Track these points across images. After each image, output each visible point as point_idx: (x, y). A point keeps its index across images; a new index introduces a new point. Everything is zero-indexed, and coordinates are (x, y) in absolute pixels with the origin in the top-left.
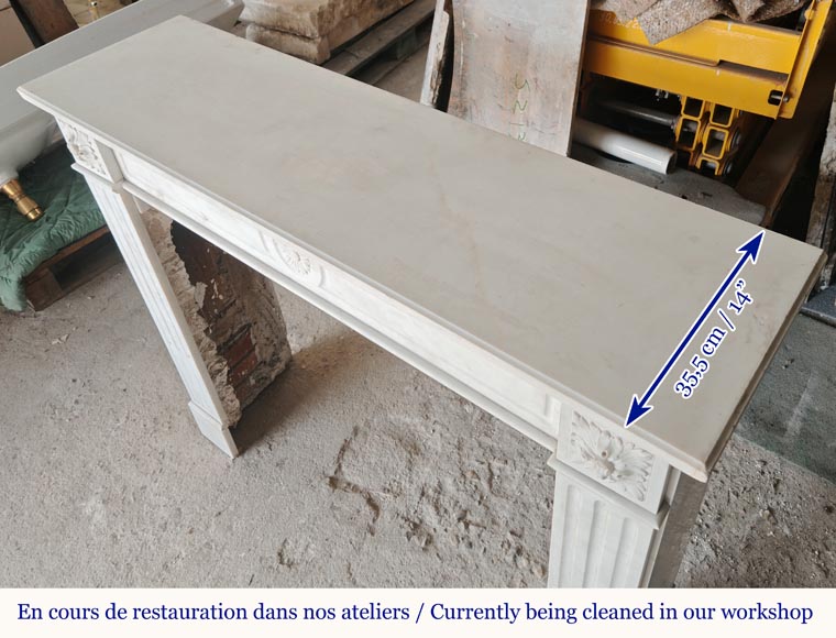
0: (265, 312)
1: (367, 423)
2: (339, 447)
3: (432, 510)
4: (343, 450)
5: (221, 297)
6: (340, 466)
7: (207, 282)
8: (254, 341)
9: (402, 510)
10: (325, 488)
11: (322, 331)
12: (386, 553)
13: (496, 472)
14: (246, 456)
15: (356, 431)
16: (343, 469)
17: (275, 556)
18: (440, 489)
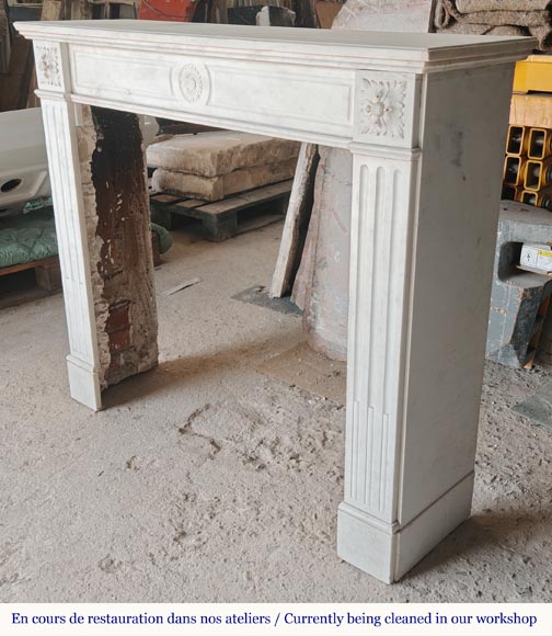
0: (144, 297)
1: (219, 404)
2: (191, 413)
3: (268, 451)
4: (194, 415)
5: (112, 261)
6: (190, 424)
7: (105, 240)
8: (130, 321)
9: (242, 449)
10: (175, 433)
11: (187, 354)
12: (224, 469)
13: (330, 437)
14: (108, 411)
15: (207, 407)
16: (193, 425)
17: (124, 463)
18: (278, 441)
